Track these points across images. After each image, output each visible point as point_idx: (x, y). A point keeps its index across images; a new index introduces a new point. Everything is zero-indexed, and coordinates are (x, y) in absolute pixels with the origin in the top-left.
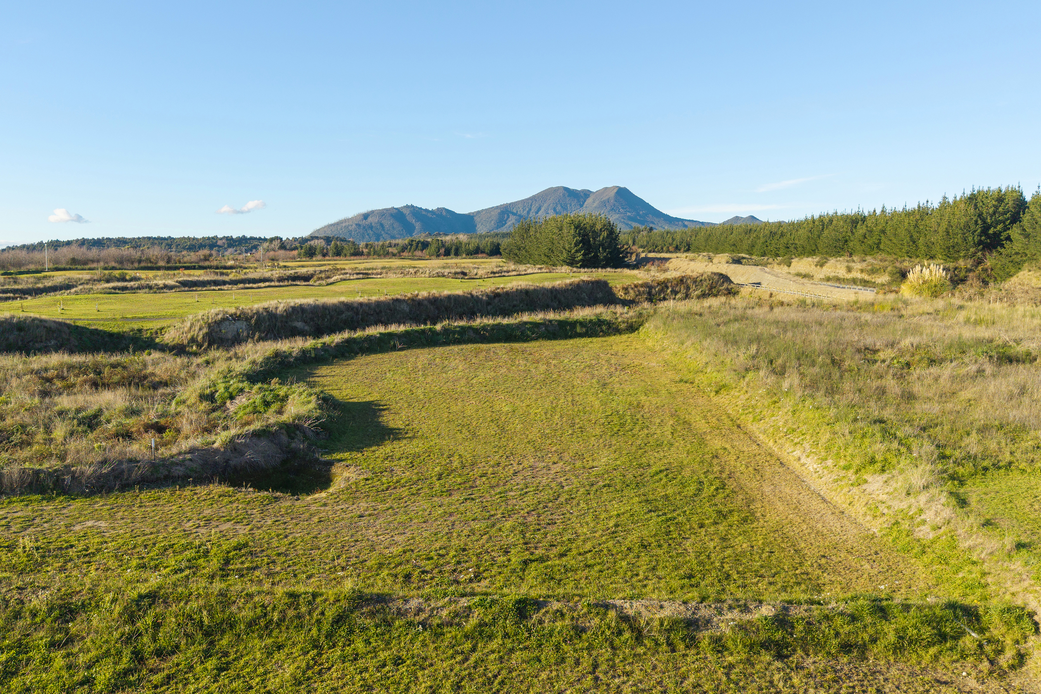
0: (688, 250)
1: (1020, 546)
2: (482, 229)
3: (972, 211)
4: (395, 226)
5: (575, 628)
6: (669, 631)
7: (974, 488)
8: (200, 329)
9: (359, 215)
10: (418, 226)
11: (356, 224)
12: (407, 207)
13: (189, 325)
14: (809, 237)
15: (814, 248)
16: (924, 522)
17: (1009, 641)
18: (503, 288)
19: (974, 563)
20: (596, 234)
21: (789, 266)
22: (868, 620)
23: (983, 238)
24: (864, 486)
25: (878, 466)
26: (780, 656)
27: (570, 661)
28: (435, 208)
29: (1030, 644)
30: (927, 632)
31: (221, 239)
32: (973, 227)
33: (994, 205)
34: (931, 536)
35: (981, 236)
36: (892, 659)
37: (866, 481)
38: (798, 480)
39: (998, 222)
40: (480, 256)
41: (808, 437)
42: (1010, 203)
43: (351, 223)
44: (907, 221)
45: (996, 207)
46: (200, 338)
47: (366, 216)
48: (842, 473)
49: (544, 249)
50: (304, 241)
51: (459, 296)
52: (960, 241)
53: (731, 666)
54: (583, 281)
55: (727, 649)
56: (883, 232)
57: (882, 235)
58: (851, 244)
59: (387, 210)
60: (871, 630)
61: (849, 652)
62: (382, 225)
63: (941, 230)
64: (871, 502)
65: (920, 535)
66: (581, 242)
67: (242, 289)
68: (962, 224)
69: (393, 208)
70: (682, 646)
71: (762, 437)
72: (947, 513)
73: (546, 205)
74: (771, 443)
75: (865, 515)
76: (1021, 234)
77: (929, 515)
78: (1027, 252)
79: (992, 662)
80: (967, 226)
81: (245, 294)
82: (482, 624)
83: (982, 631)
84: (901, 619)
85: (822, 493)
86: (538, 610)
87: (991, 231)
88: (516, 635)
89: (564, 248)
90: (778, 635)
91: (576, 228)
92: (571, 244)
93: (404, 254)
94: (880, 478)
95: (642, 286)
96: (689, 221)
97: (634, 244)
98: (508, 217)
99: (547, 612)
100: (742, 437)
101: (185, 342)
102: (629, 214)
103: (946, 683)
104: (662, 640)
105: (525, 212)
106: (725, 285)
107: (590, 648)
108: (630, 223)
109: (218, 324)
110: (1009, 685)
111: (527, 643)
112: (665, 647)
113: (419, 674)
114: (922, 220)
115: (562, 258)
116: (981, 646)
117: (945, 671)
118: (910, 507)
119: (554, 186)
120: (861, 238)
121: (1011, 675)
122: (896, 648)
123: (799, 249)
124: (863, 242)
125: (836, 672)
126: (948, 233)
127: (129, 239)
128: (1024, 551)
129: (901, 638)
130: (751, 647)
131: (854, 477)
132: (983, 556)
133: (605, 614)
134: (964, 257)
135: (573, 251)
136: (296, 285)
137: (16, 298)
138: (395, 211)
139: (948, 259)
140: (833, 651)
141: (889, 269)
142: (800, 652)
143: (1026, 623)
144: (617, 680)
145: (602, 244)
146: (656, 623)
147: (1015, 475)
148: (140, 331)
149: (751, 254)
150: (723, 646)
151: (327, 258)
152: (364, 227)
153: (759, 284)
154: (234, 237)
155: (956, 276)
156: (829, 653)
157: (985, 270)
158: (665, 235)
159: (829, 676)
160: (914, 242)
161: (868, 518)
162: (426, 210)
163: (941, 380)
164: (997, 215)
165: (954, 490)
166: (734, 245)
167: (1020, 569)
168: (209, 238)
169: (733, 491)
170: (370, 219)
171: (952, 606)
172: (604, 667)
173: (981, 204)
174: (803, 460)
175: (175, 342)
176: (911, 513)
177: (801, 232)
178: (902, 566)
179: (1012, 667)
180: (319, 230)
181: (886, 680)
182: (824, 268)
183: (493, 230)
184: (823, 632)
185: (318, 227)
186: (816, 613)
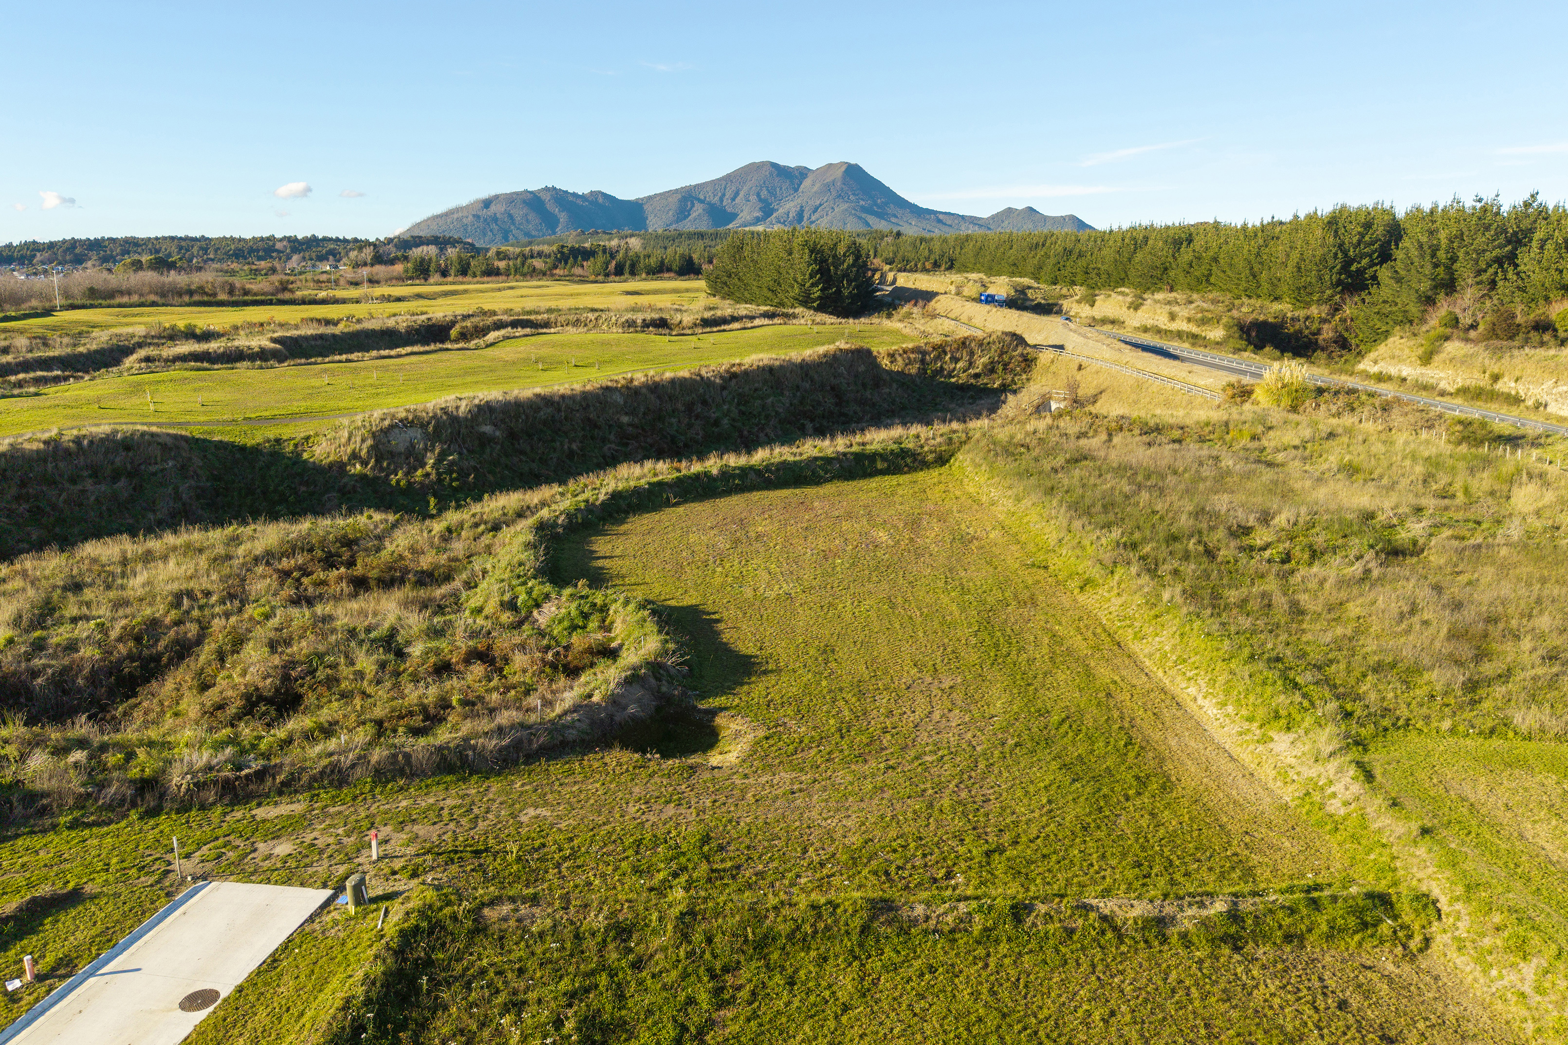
0: (950, 268)
1: (1425, 831)
2: (655, 224)
3: (1331, 239)
4: (530, 218)
5: (1065, 929)
6: (1143, 929)
7: (1377, 757)
8: (363, 441)
9: (477, 202)
10: (563, 217)
11: (474, 216)
12: (546, 189)
13: (346, 434)
14: (1116, 261)
15: (1123, 275)
16: (1334, 795)
17: (1416, 927)
18: (740, 365)
19: (1384, 846)
20: (838, 261)
21: (1092, 306)
22: (1304, 912)
23: (1343, 276)
24: (1271, 745)
25: (1283, 722)
26: (1237, 949)
27: (1072, 963)
28: (587, 191)
29: (1434, 929)
30: (1352, 921)
31: (281, 240)
32: (1331, 262)
33: (1359, 233)
34: (1342, 811)
35: (1340, 273)
36: (1325, 946)
37: (1272, 740)
38: (1199, 729)
39: (1362, 256)
40: (666, 275)
41: (1202, 673)
42: (1379, 230)
43: (465, 214)
44: (1246, 248)
45: (1362, 235)
46: (363, 453)
47: (487, 203)
48: (1246, 725)
49: (767, 281)
50: (405, 243)
51: (685, 379)
52: (1313, 281)
53: (1201, 962)
54: (841, 350)
55: (1193, 944)
56: (1215, 260)
57: (1214, 264)
58: (1172, 273)
59: (517, 193)
60: (1307, 922)
61: (1291, 941)
62: (511, 216)
63: (1291, 264)
64: (1279, 765)
65: (1330, 809)
66: (817, 272)
67: (377, 358)
68: (1318, 258)
69: (526, 191)
70: (1156, 943)
71: (1148, 663)
72: (1356, 788)
73: (745, 189)
74: (1160, 674)
75: (1275, 779)
76: (1391, 278)
77: (1338, 788)
78: (1398, 300)
79: (1405, 947)
80: (1324, 259)
81: (386, 369)
82: (986, 929)
83: (1395, 918)
84: (1330, 910)
85: (1227, 748)
86: (1029, 915)
87: (1353, 268)
88: (1017, 938)
89: (796, 281)
90: (1233, 930)
91: (812, 252)
92: (804, 275)
93: (557, 271)
94: (1286, 737)
95: (913, 351)
96: (945, 213)
97: (875, 256)
98: (693, 205)
99: (1037, 915)
100: (1127, 662)
101: (345, 459)
102: (862, 203)
103: (1370, 968)
104: (1138, 937)
105: (717, 198)
106: (1020, 350)
107: (1083, 949)
108: (864, 215)
109: (386, 433)
110: (1418, 967)
111: (1030, 946)
112: (1142, 945)
113: (956, 981)
114: (1266, 246)
115: (792, 294)
116: (1395, 932)
117: (1368, 956)
118: (1319, 776)
119: (758, 160)
120: (1186, 267)
121: (1420, 957)
122: (1328, 937)
123: (1103, 276)
124: (1188, 272)
125: (1284, 961)
126: (1299, 269)
127: (143, 239)
128: (1428, 837)
129: (1332, 928)
130: (1213, 941)
131: (1258, 732)
132: (1391, 839)
133: (1087, 915)
134: (1318, 301)
135: (808, 285)
136: (447, 349)
137: (66, 379)
138: (530, 196)
139: (1298, 304)
140: (1278, 942)
141: (1225, 320)
142: (1251, 944)
143: (1431, 910)
144: (1116, 980)
145: (846, 275)
146: (1131, 922)
147: (1413, 735)
148: (278, 441)
149: (1037, 279)
150: (1190, 942)
151: (450, 279)
152: (485, 220)
153: (1061, 347)
154: (300, 237)
155: (1307, 328)
156: (1274, 943)
157: (1343, 320)
158: (918, 241)
159: (1280, 966)
160: (1254, 277)
161: (1279, 784)
162: (574, 195)
163: (1327, 586)
164: (1362, 246)
165: (1359, 758)
166: (1015, 264)
167: (1425, 856)
168: (262, 239)
169: (1142, 748)
170: (493, 208)
171: (1370, 896)
172: (1100, 967)
173: (1343, 230)
174: (1200, 701)
175: (331, 459)
176: (1320, 783)
177: (1105, 252)
178: (1318, 843)
179: (1421, 950)
180: (419, 224)
181: (1324, 967)
182: (1140, 312)
183: (671, 224)
184: (1268, 925)
185: (418, 220)
186: (1261, 907)
